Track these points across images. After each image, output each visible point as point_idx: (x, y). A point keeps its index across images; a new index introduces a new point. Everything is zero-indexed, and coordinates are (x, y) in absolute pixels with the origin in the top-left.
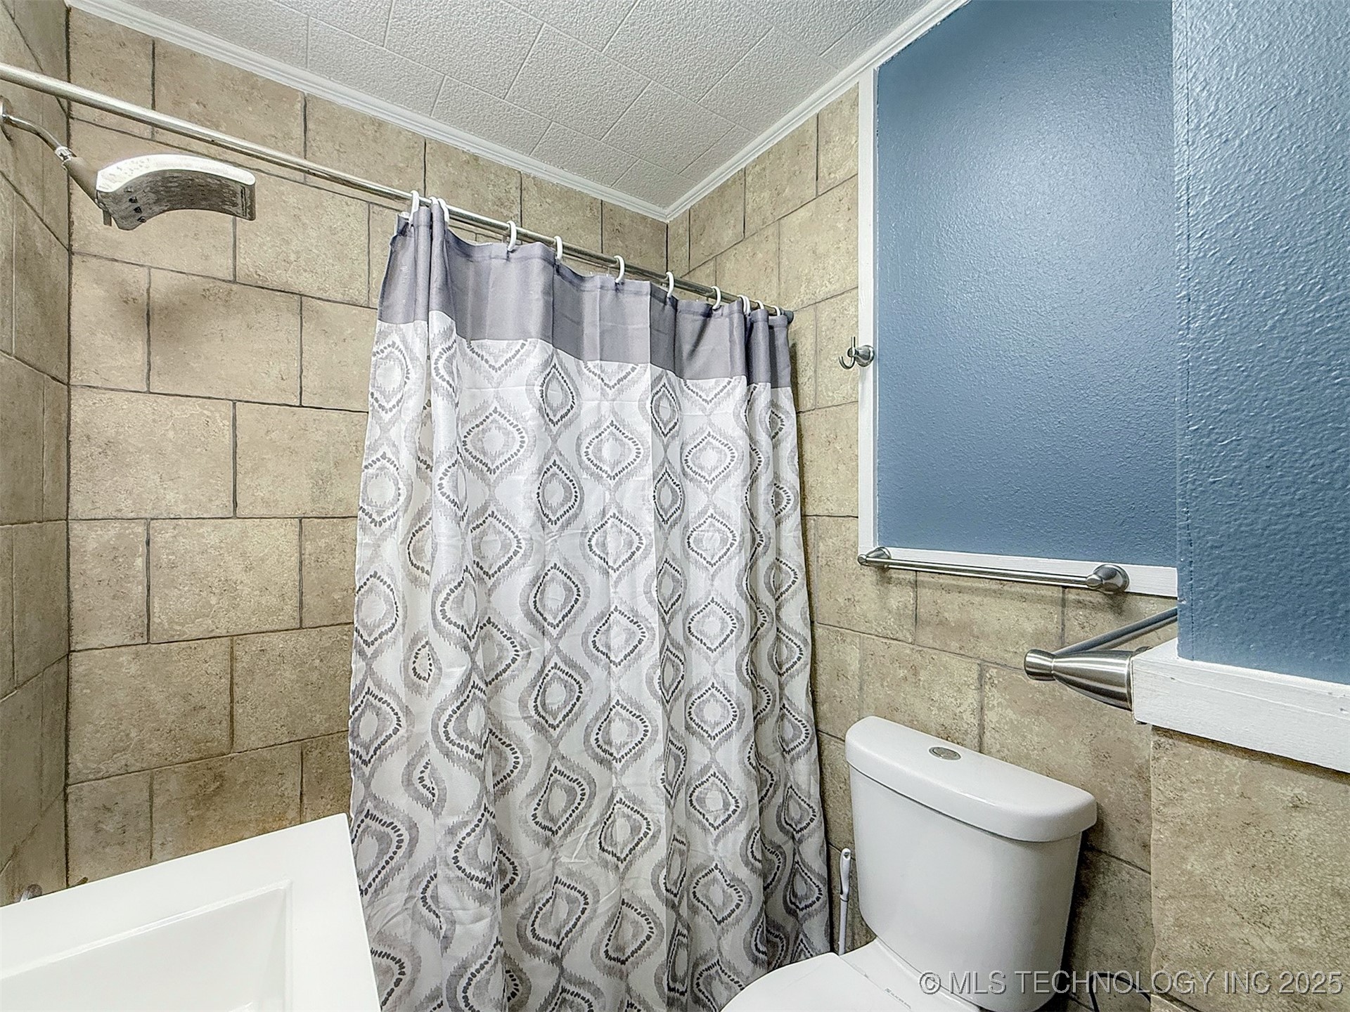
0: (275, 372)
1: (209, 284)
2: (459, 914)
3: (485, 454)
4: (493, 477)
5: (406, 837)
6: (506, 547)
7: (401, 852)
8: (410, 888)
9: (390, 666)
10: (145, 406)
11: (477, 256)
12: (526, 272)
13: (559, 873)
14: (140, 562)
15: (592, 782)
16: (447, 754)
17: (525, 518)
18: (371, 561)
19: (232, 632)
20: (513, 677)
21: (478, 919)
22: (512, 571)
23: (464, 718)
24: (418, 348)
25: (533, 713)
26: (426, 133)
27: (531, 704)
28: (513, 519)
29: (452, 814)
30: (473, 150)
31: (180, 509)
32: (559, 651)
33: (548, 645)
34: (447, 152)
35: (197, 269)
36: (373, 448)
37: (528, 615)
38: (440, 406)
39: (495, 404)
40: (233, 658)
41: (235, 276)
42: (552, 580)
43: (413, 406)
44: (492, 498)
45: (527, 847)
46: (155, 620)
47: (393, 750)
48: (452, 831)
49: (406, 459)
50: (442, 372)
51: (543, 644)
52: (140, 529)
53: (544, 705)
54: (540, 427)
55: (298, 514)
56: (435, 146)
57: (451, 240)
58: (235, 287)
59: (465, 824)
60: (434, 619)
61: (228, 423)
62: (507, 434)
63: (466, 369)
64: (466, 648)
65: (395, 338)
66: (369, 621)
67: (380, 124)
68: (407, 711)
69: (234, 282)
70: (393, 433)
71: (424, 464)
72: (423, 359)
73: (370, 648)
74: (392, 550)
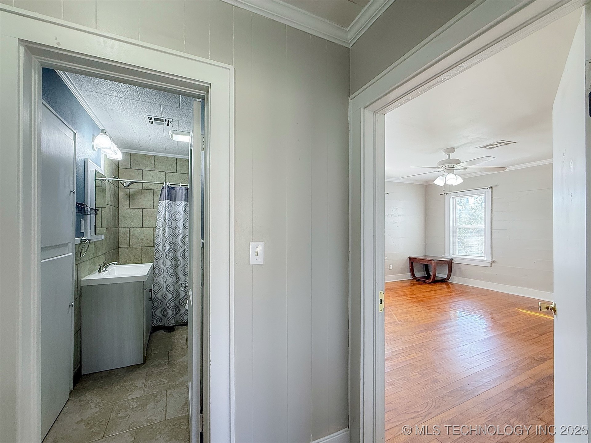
0: (149, 203)
1: (138, 190)
2: (167, 278)
3: (176, 218)
4: (177, 222)
5: (163, 271)
6: (178, 232)
7: (162, 273)
8: (163, 277)
9: (160, 247)
10: (129, 210)
11: (175, 189)
12: (182, 191)
13: (186, 280)
14: (128, 234)
16: (167, 258)
17: (181, 228)
18: (158, 233)
19: (142, 246)
20: (179, 251)
21: (170, 279)
22: (179, 235)
23: (169, 254)
24: (164, 205)
25: (182, 256)
26: (177, 157)
27: (182, 255)
28: (179, 228)
29: (167, 266)
30: (186, 158)
31: (134, 226)
32: (187, 248)
33: (186, 247)
34: (181, 160)
35: (137, 188)
36: (158, 218)
37: (182, 242)
38: (167, 212)
39: (178, 211)
40: (142, 251)
42: (187, 237)
43: (163, 213)
44: (177, 225)
45: (181, 275)
46: (130, 243)
47: (161, 259)
48: (167, 268)
49: (162, 220)
50: (167, 208)
51: (185, 246)
52: (128, 229)
53: (184, 255)
54: (184, 214)
55: (153, 227)
56: (178, 159)
57: (171, 188)
58: (142, 190)
59: (169, 267)
60: (166, 242)
61: (141, 212)
62: (179, 215)
63: (173, 206)
64: (170, 245)
65: (162, 203)
66: (158, 241)
67: (168, 157)
68: (163, 254)
69: (142, 189)
70: (161, 216)
71: (165, 220)
73: (158, 245)
74: (161, 232)
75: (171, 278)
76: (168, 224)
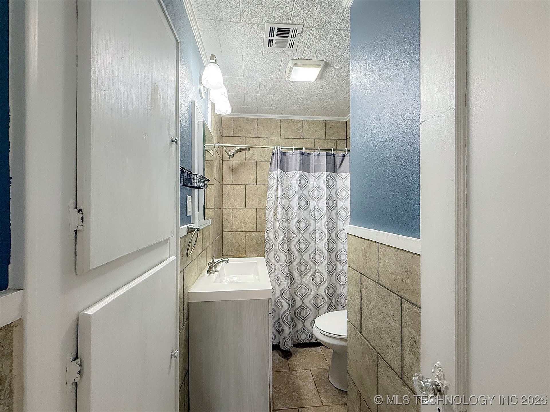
0: (252, 178)
1: (241, 162)
2: (282, 280)
3: (288, 195)
4: (290, 200)
5: (274, 267)
6: (292, 214)
7: (273, 270)
8: (275, 277)
9: (271, 235)
10: (232, 187)
11: (287, 155)
12: (296, 156)
13: (303, 283)
14: (232, 216)
15: (310, 266)
16: (280, 251)
17: (296, 208)
18: (268, 216)
19: (246, 230)
20: (293, 240)
21: (286, 282)
22: (293, 219)
23: (283, 245)
24: (276, 176)
25: (297, 248)
26: (281, 118)
27: (297, 246)
28: (294, 209)
29: (281, 262)
30: (291, 119)
31: (237, 206)
32: (303, 236)
33: (301, 235)
34: (285, 121)
35: (240, 160)
36: (268, 195)
37: (296, 228)
38: (279, 187)
39: (291, 185)
40: (245, 236)
41: (245, 160)
42: (302, 221)
43: (275, 187)
44: (290, 204)
45: (296, 275)
46: (234, 227)
47: (272, 251)
48: (281, 265)
49: (274, 197)
50: (280, 181)
51: (300, 235)
52: (232, 210)
53: (300, 247)
54: (299, 189)
55: (256, 207)
56: (282, 120)
57: (282, 153)
58: (246, 162)
59: (283, 264)
60: (278, 227)
61: (245, 189)
62: (293, 191)
63: (285, 178)
64: (284, 232)
65: (272, 174)
66: (268, 227)
67: (271, 119)
68: (274, 244)
69: (245, 161)
70: (272, 192)
71: (277, 198)
72: (276, 179)
73: (268, 232)
74: (271, 214)
75: (286, 280)
76: (282, 203)
